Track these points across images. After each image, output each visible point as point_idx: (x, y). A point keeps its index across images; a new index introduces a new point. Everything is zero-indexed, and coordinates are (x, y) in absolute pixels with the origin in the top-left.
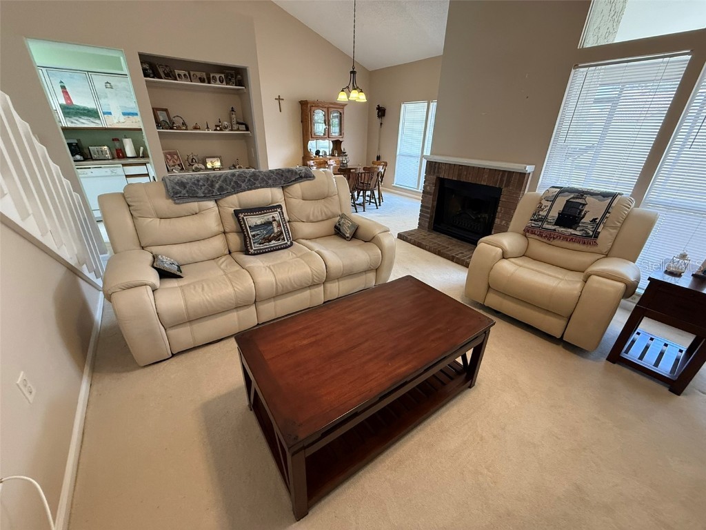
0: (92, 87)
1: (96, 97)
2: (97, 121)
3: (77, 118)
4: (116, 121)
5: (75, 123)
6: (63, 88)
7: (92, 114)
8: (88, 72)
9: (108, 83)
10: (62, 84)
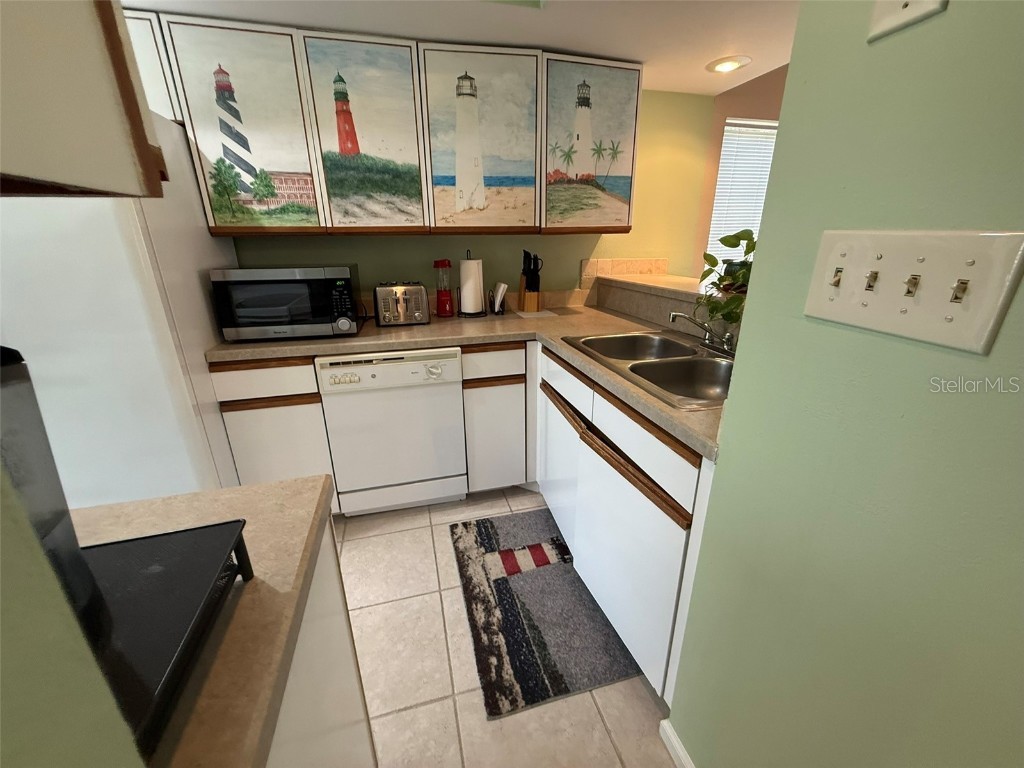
0: (420, 96)
1: (426, 127)
2: (413, 208)
3: (361, 199)
4: (462, 205)
5: (354, 215)
6: (342, 97)
7: (401, 182)
8: (418, 40)
9: (466, 77)
10: (340, 86)
